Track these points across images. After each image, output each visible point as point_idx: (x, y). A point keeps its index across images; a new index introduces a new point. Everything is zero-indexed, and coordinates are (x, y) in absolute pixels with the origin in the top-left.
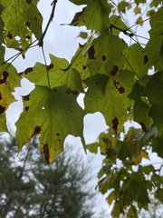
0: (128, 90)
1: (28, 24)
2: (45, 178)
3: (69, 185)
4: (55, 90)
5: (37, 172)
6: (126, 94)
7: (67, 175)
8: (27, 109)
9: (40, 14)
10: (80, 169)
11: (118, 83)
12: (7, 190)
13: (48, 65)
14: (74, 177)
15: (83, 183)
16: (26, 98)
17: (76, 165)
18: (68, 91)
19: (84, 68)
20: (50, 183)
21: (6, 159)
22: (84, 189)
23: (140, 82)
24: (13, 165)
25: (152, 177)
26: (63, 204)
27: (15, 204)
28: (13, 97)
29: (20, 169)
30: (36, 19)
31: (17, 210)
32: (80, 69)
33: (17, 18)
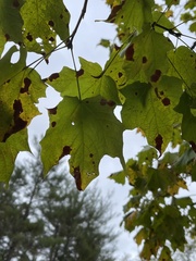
0: (175, 102)
1: (51, 24)
2: (55, 216)
3: (84, 225)
4: (87, 101)
5: (47, 210)
6: (172, 106)
7: (82, 213)
8: (53, 124)
9: (67, 11)
10: (98, 206)
11: (162, 93)
12: (9, 232)
13: (78, 70)
14: (91, 215)
15: (102, 223)
16: (52, 111)
17: (93, 201)
18: (103, 102)
19: (120, 75)
20: (62, 223)
21: (9, 195)
22: (103, 230)
23: (189, 92)
24: (17, 201)
25: (189, 211)
26: (78, 248)
27: (20, 249)
28: (37, 109)
29: (26, 207)
30: (61, 17)
31: (22, 256)
32: (115, 77)
33: (38, 15)
